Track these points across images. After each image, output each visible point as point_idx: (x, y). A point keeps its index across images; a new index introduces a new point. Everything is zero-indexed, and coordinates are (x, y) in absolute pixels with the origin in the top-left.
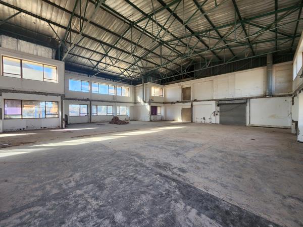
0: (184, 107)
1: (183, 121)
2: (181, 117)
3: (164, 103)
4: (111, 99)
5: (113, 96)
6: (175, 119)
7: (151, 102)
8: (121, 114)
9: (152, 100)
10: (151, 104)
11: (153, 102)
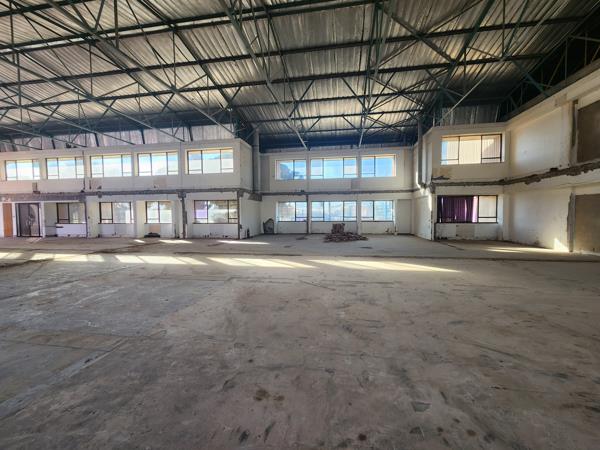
0: (580, 192)
1: (576, 251)
2: (565, 235)
3: (502, 182)
4: (348, 187)
5: (353, 180)
6: (543, 240)
7: (438, 184)
8: (376, 219)
9: (442, 178)
10: (437, 190)
11: (446, 185)
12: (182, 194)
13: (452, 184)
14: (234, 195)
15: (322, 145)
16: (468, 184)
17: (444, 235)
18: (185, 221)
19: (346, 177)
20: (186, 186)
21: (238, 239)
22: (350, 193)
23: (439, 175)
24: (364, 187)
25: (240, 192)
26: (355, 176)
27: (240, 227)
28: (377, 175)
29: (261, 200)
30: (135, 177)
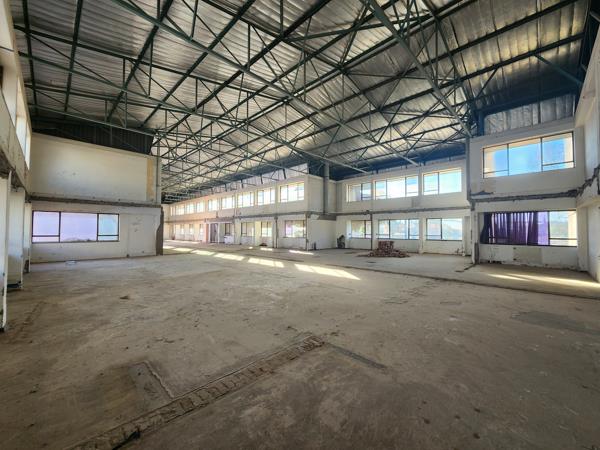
4: (409, 206)
5: (413, 198)
7: (477, 200)
8: (444, 238)
9: (483, 193)
10: (476, 207)
11: (488, 200)
12: (276, 216)
13: (496, 199)
14: (303, 217)
15: (388, 167)
16: (519, 198)
17: (496, 259)
18: (277, 236)
19: (408, 195)
20: (278, 211)
21: (305, 250)
22: (411, 211)
23: (479, 191)
24: (424, 205)
25: (309, 214)
26: (417, 195)
27: (307, 241)
28: (441, 192)
29: (335, 219)
30: (256, 207)
